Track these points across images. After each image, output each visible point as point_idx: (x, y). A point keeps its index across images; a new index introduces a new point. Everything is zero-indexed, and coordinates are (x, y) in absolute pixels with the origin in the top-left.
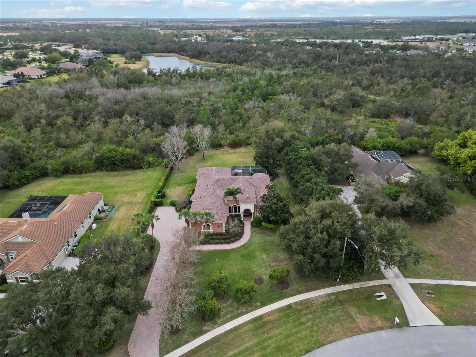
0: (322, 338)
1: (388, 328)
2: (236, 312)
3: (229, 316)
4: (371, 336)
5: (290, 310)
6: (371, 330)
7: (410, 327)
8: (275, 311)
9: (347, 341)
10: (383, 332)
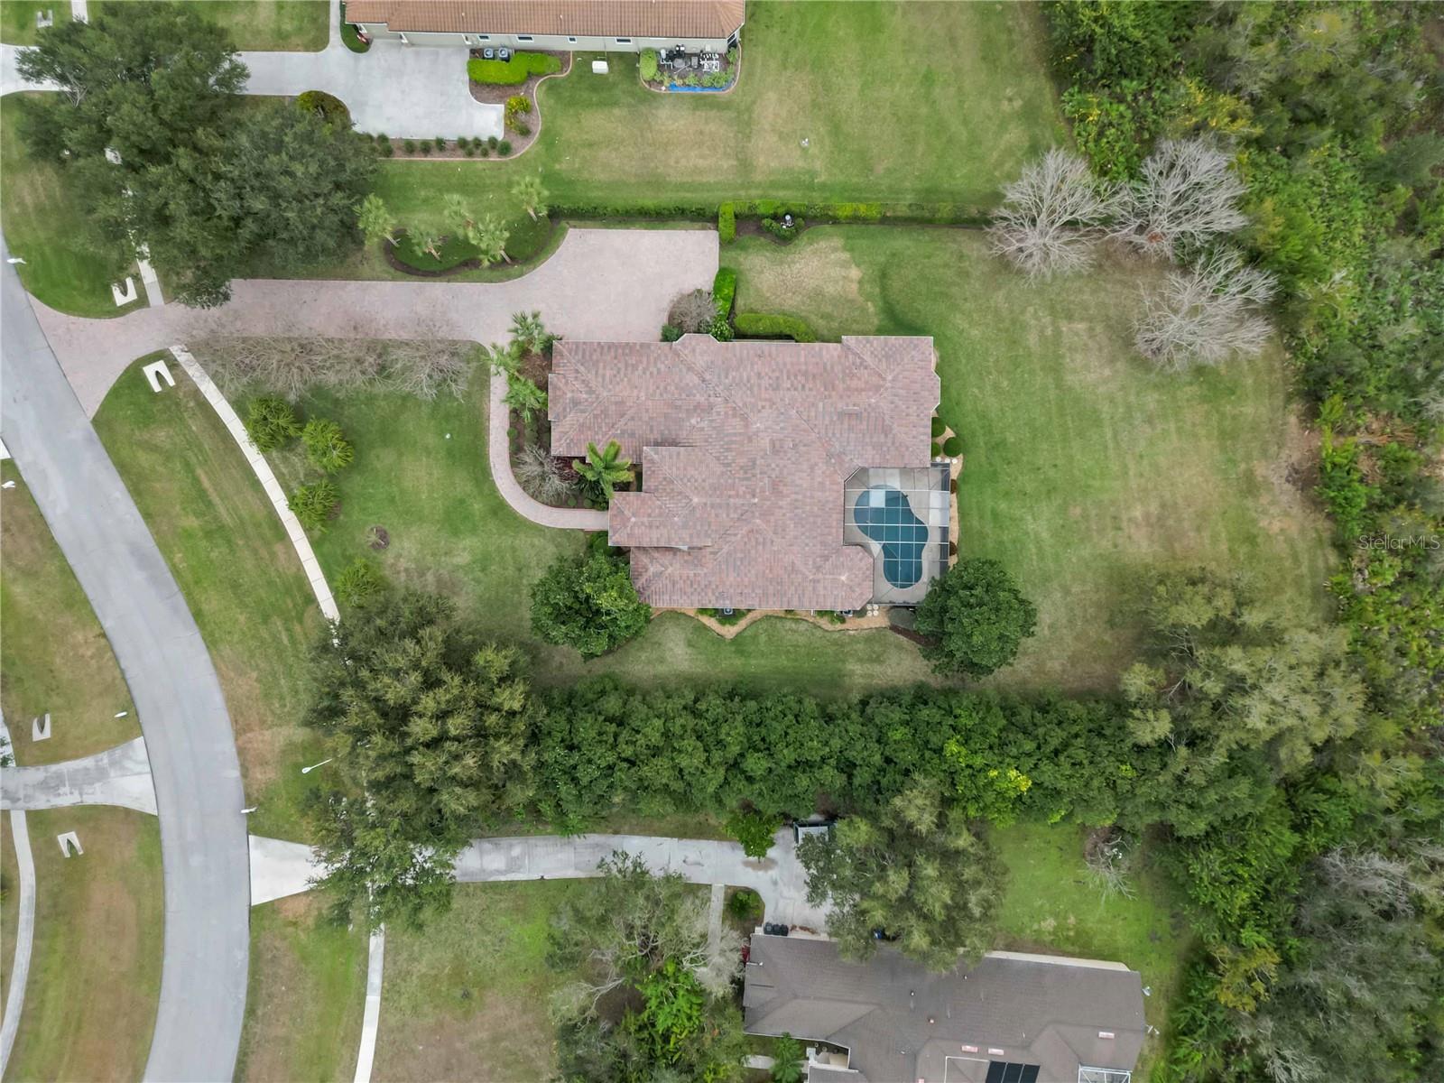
0: (226, 651)
1: (246, 787)
2: (294, 484)
3: (285, 471)
4: (228, 746)
5: (300, 601)
6: (241, 752)
7: (248, 834)
8: (300, 567)
9: (218, 699)
10: (235, 773)
